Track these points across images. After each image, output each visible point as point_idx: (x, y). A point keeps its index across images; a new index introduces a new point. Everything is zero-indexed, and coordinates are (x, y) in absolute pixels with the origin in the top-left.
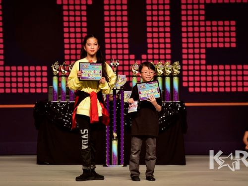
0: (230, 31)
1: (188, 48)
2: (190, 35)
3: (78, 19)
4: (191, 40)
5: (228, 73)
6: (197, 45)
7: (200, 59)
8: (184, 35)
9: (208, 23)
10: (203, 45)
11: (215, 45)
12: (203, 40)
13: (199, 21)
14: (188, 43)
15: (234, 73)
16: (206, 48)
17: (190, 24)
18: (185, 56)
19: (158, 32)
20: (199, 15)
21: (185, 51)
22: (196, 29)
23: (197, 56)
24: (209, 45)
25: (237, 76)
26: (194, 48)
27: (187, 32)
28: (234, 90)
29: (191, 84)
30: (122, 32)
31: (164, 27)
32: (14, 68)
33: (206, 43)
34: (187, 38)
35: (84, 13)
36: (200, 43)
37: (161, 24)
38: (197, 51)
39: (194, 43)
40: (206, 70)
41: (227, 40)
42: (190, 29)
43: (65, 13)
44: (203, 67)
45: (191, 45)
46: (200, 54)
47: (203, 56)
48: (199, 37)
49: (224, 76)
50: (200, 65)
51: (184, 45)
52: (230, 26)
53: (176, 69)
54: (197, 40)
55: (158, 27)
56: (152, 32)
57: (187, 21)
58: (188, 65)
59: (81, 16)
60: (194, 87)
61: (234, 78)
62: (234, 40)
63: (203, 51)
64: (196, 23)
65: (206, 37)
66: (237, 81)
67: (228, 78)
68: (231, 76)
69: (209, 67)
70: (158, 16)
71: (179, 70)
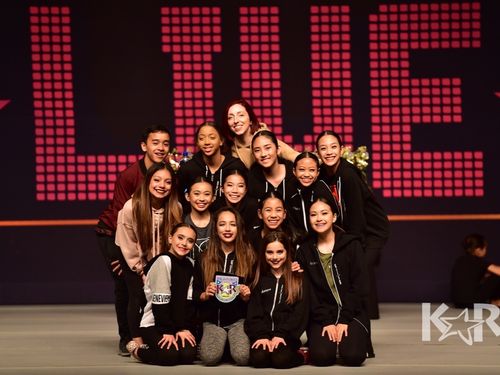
0: (452, 96)
1: (381, 124)
2: (385, 102)
3: (198, 76)
4: (386, 111)
5: (448, 165)
6: (396, 119)
7: (402, 142)
8: (375, 102)
9: (415, 82)
10: (406, 119)
11: (427, 119)
12: (406, 110)
13: (400, 78)
14: (381, 115)
15: (458, 165)
16: (411, 124)
17: (385, 83)
18: (376, 138)
19: (332, 98)
20: (400, 69)
21: (376, 129)
22: (395, 92)
23: (396, 138)
24: (416, 119)
25: (463, 169)
26: (391, 124)
27: (380, 97)
28: (459, 193)
29: (387, 184)
30: (271, 98)
31: (342, 88)
32: (91, 159)
33: (411, 115)
34: (380, 106)
35: (208, 67)
36: (401, 115)
37: (337, 84)
38: (396, 129)
39: (391, 115)
40: (412, 161)
41: (447, 110)
42: (385, 92)
43: (177, 67)
44: (407, 156)
45: (386, 119)
46: (401, 133)
47: (407, 138)
48: (400, 106)
49: (443, 170)
50: (402, 151)
51: (375, 120)
52: (451, 87)
53: (361, 158)
54: (396, 111)
55: (331, 89)
56: (322, 98)
57: (379, 79)
58: (382, 152)
59: (203, 71)
60: (392, 188)
61: (458, 174)
62: (458, 110)
63: (407, 128)
64: (395, 83)
65: (411, 106)
66: (464, 179)
67: (448, 174)
68: (453, 170)
69: (417, 156)
70: (331, 70)
71: (366, 161)
